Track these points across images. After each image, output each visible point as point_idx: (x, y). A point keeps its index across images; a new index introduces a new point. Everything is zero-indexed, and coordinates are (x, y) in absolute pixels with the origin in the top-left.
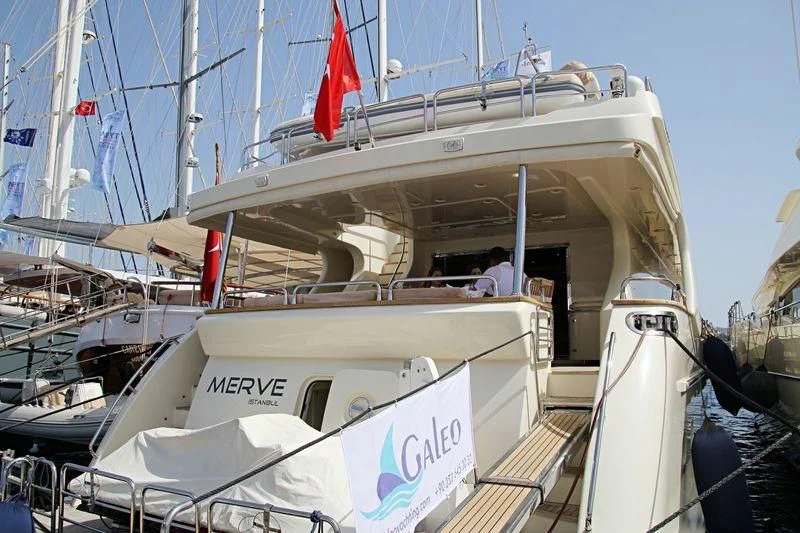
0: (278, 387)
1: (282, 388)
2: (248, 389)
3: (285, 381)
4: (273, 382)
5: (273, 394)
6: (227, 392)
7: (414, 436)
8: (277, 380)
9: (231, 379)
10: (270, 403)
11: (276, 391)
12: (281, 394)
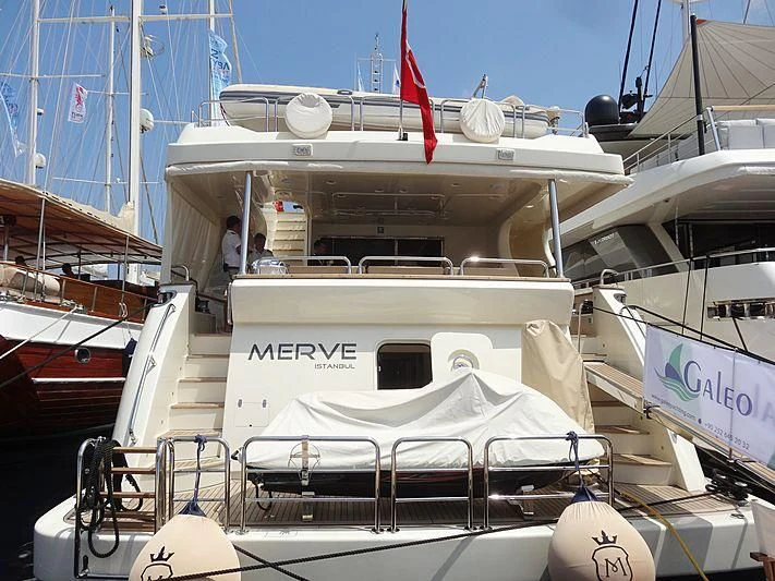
0: (347, 351)
1: (354, 351)
2: (309, 355)
3: (355, 345)
4: (340, 346)
5: (343, 358)
6: (279, 358)
7: (694, 362)
8: (344, 345)
9: (280, 346)
10: (343, 366)
11: (346, 355)
12: (355, 358)
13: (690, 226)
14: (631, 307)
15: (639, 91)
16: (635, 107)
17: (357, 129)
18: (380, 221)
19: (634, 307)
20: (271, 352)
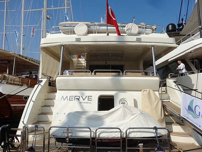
0: (89, 98)
1: (91, 98)
2: (78, 99)
3: (92, 96)
4: (87, 97)
5: (88, 100)
6: (70, 100)
7: (197, 106)
8: (88, 96)
9: (70, 96)
10: (88, 103)
11: (89, 99)
12: (92, 100)
13: (198, 60)
14: (178, 85)
15: (183, 22)
16: (181, 27)
17: (95, 33)
18: (106, 60)
19: (179, 85)
20: (67, 98)
